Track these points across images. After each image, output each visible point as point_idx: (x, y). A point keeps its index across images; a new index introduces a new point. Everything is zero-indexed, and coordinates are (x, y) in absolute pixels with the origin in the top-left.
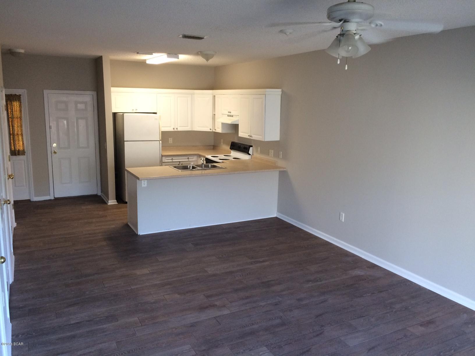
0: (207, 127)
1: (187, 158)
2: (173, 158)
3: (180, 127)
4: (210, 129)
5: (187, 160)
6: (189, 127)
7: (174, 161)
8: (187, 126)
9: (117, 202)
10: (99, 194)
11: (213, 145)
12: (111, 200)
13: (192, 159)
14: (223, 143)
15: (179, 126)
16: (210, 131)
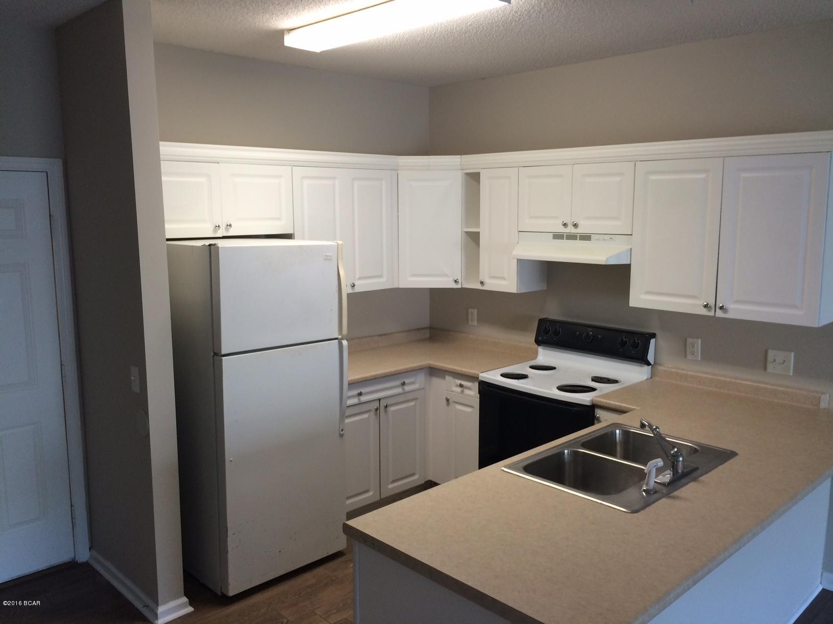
0: (446, 275)
1: (398, 383)
2: (363, 391)
3: (360, 278)
4: (456, 281)
5: (399, 390)
6: (383, 280)
7: (364, 398)
8: (380, 276)
9: (191, 604)
10: (83, 555)
11: (428, 325)
12: (164, 603)
13: (413, 383)
14: (479, 320)
15: (357, 277)
16: (454, 286)
